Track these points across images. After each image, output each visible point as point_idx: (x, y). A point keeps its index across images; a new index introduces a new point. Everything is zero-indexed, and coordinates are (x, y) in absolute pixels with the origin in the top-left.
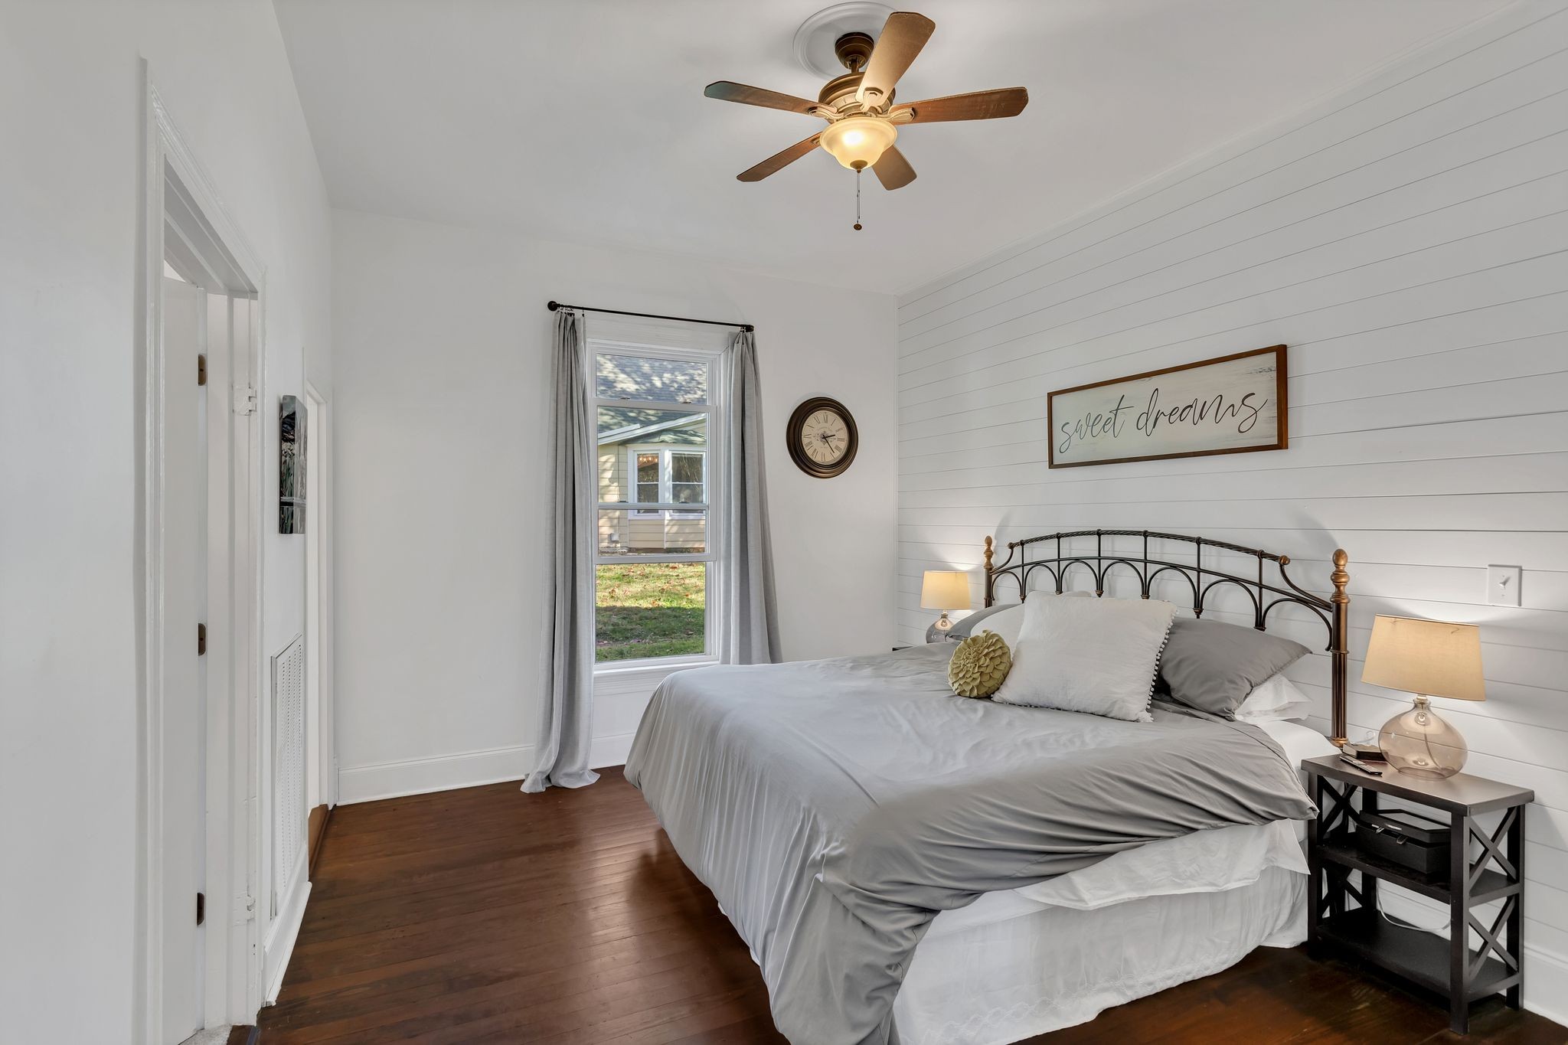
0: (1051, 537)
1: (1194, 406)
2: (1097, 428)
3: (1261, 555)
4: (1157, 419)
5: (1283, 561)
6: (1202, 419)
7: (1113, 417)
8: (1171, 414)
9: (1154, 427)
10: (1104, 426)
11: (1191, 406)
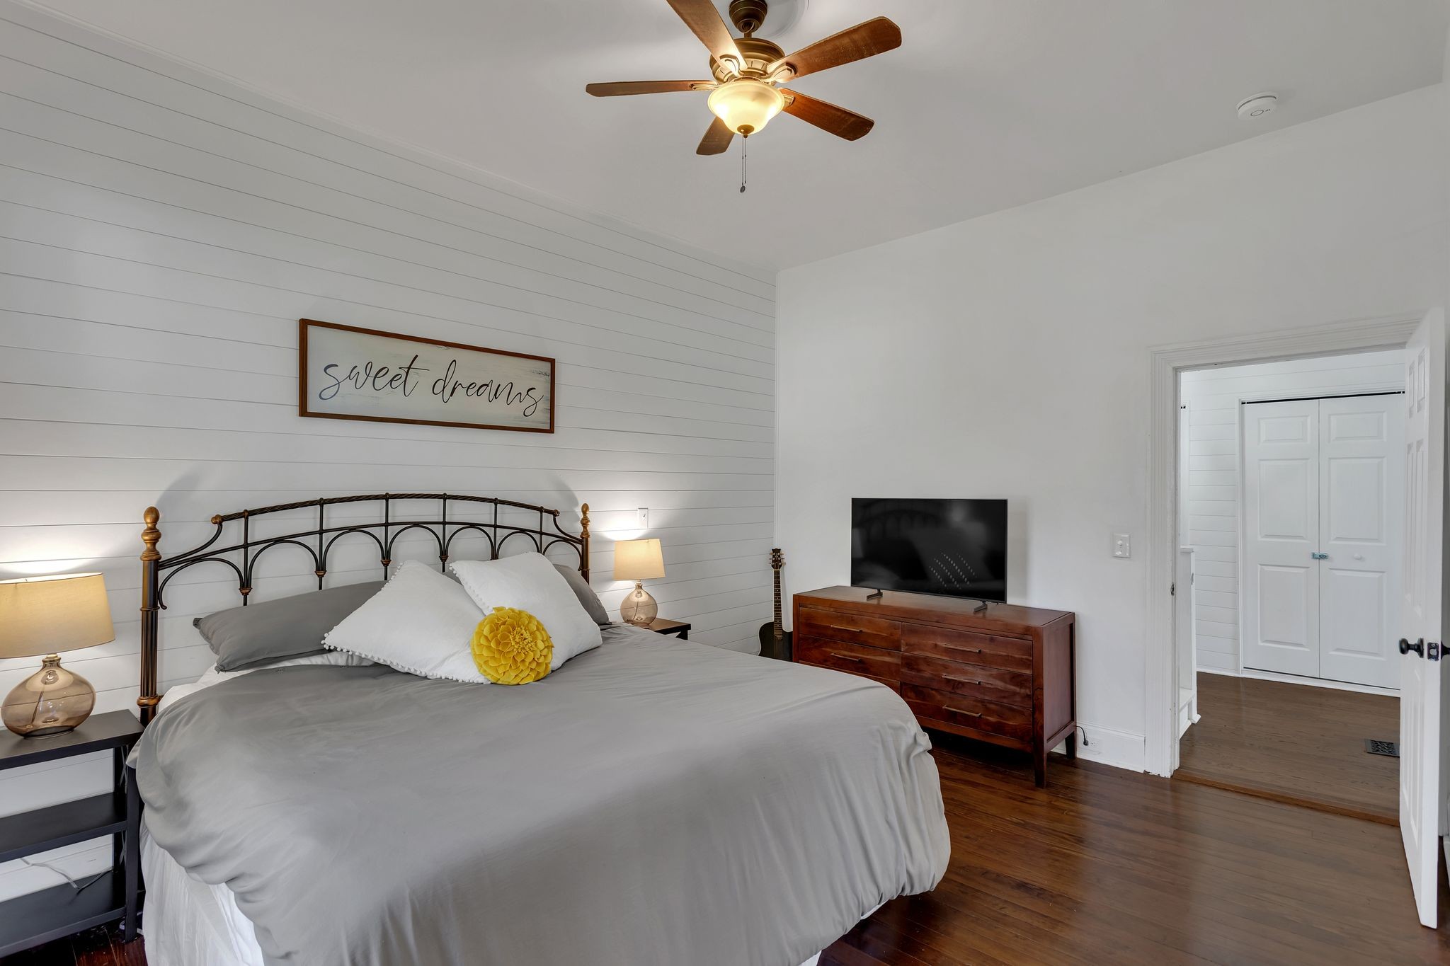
0: (312, 503)
1: (490, 385)
2: (380, 382)
3: (541, 510)
4: (454, 389)
5: (554, 513)
6: (496, 398)
7: (405, 375)
8: (469, 388)
9: (451, 395)
10: (391, 381)
11: (488, 385)
